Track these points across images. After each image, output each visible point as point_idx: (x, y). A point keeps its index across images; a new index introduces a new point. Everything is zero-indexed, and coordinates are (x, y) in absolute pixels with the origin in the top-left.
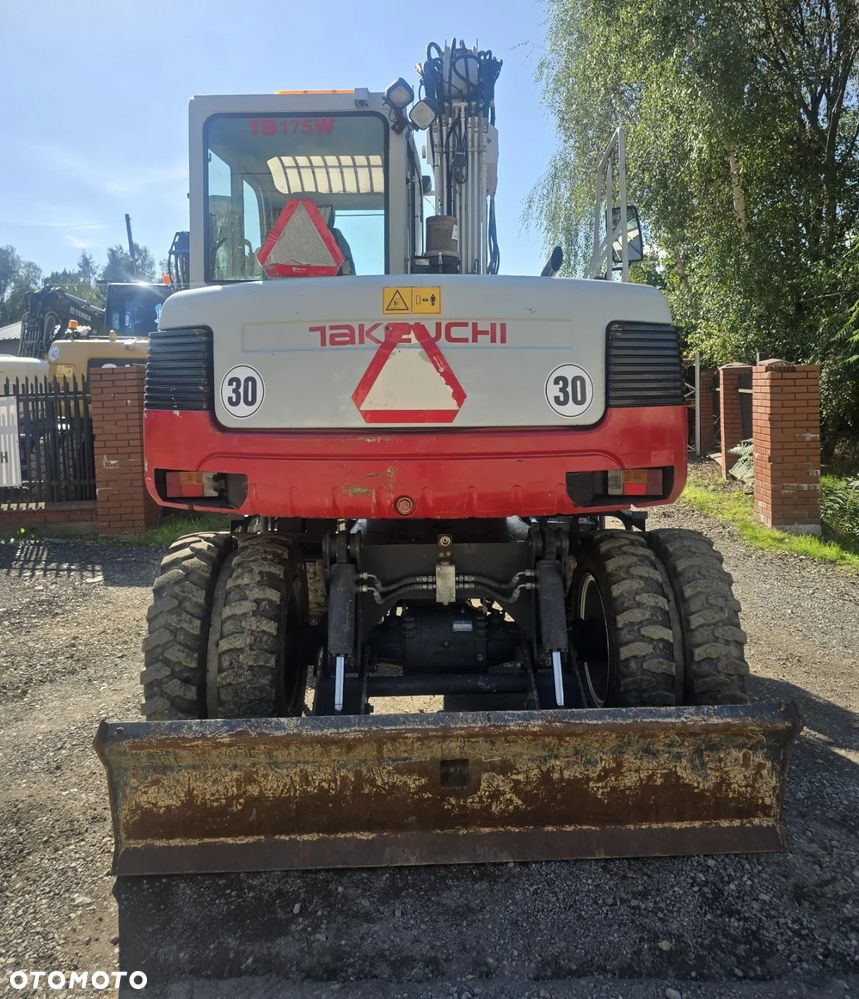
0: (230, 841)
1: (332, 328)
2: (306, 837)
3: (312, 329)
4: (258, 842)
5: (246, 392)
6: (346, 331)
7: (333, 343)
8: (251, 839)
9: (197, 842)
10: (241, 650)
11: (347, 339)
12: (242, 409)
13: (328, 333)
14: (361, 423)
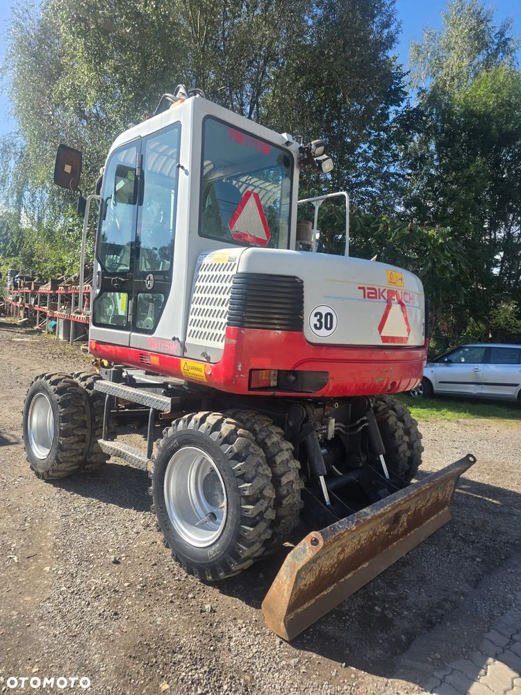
0: (325, 593)
1: (369, 289)
2: (349, 576)
3: (360, 288)
4: (335, 587)
5: (326, 321)
6: (373, 291)
7: (369, 297)
8: (332, 588)
9: (313, 601)
10: (292, 482)
11: (374, 296)
12: (323, 332)
13: (367, 291)
14: (380, 343)
